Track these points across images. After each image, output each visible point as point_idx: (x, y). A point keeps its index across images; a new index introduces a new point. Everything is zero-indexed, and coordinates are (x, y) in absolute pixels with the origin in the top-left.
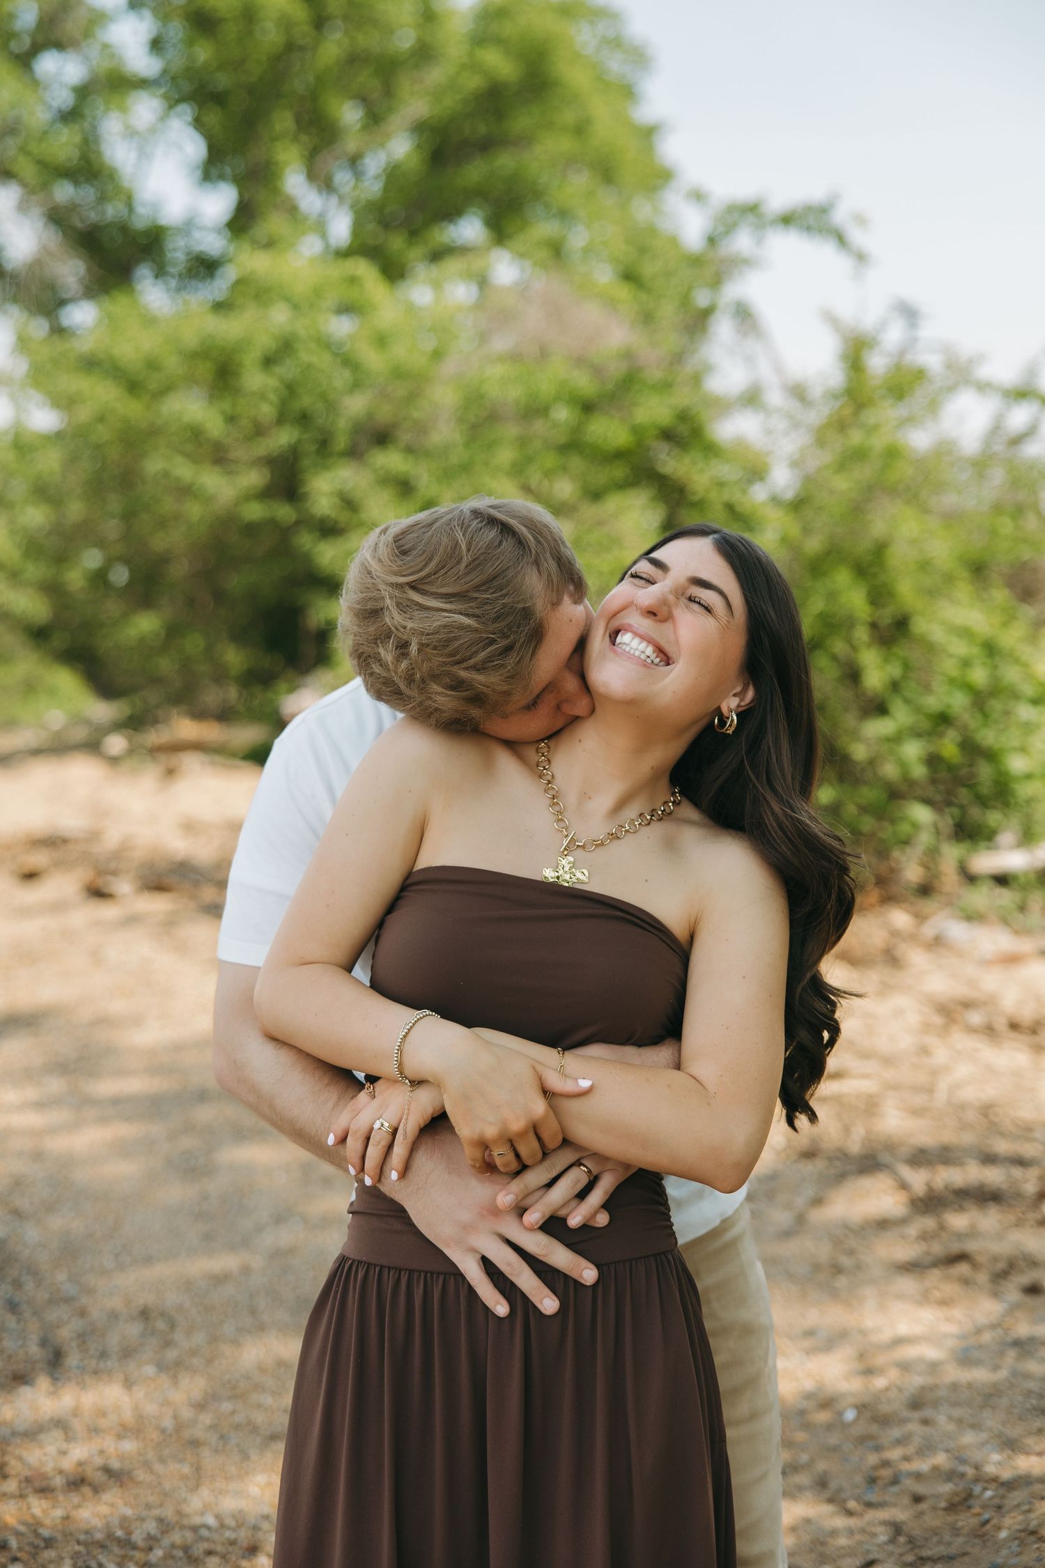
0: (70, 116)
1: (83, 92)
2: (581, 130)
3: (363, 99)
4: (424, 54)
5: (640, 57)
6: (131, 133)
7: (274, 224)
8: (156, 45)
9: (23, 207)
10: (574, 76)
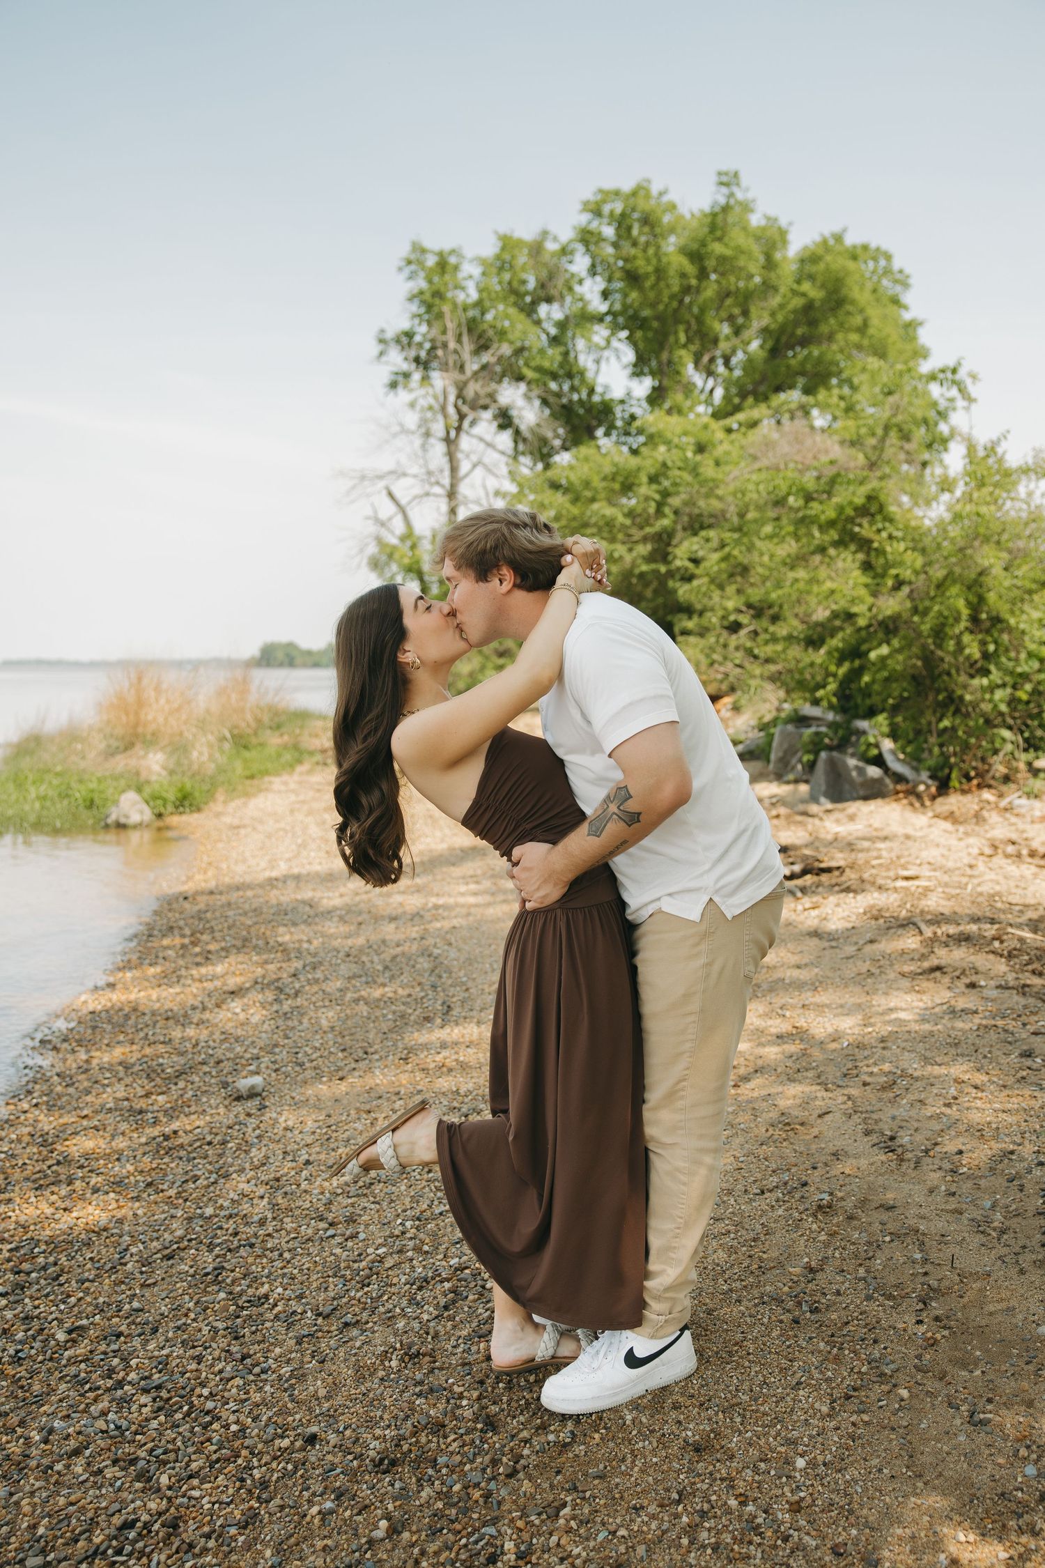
0: (555, 341)
1: (562, 325)
2: (863, 329)
3: (731, 319)
4: (768, 287)
5: (903, 281)
6: (592, 347)
7: (677, 397)
8: (605, 294)
9: (527, 397)
10: (859, 294)
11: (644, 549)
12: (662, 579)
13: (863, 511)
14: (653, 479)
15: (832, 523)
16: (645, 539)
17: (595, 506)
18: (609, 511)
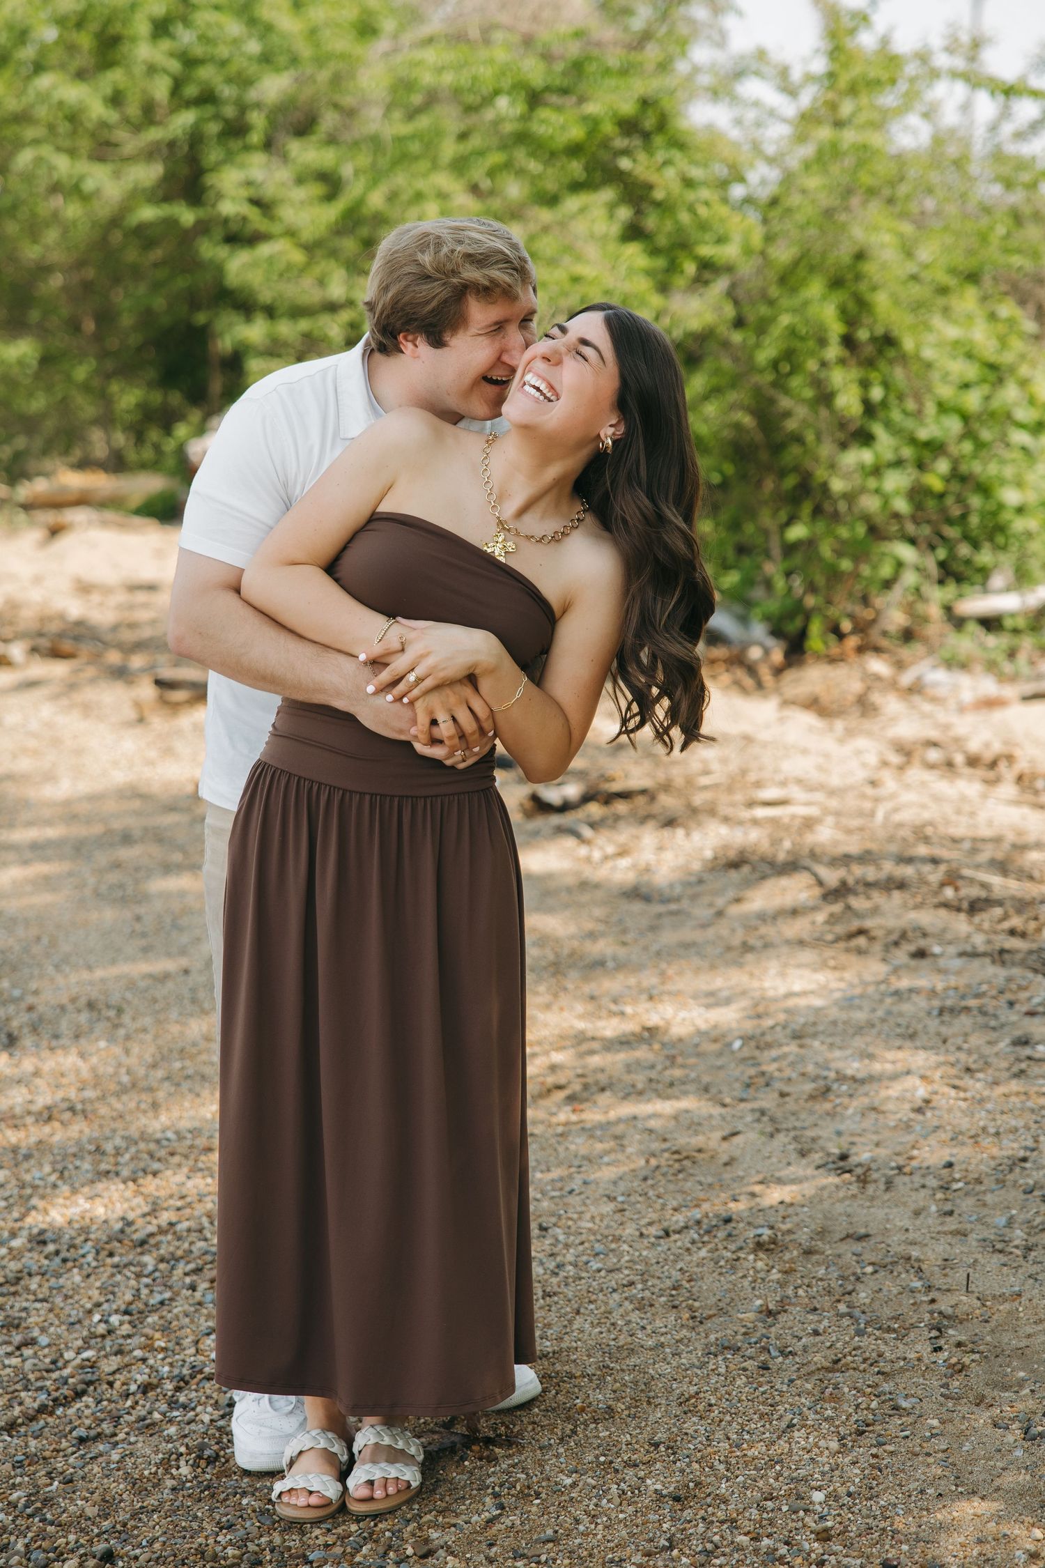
11: (149, 174)
12: (187, 237)
13: (629, 126)
14: (161, 28)
15: (574, 150)
16: (150, 154)
17: (45, 81)
18: (73, 93)
